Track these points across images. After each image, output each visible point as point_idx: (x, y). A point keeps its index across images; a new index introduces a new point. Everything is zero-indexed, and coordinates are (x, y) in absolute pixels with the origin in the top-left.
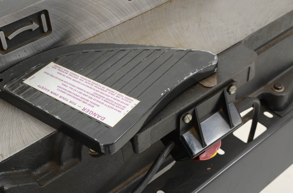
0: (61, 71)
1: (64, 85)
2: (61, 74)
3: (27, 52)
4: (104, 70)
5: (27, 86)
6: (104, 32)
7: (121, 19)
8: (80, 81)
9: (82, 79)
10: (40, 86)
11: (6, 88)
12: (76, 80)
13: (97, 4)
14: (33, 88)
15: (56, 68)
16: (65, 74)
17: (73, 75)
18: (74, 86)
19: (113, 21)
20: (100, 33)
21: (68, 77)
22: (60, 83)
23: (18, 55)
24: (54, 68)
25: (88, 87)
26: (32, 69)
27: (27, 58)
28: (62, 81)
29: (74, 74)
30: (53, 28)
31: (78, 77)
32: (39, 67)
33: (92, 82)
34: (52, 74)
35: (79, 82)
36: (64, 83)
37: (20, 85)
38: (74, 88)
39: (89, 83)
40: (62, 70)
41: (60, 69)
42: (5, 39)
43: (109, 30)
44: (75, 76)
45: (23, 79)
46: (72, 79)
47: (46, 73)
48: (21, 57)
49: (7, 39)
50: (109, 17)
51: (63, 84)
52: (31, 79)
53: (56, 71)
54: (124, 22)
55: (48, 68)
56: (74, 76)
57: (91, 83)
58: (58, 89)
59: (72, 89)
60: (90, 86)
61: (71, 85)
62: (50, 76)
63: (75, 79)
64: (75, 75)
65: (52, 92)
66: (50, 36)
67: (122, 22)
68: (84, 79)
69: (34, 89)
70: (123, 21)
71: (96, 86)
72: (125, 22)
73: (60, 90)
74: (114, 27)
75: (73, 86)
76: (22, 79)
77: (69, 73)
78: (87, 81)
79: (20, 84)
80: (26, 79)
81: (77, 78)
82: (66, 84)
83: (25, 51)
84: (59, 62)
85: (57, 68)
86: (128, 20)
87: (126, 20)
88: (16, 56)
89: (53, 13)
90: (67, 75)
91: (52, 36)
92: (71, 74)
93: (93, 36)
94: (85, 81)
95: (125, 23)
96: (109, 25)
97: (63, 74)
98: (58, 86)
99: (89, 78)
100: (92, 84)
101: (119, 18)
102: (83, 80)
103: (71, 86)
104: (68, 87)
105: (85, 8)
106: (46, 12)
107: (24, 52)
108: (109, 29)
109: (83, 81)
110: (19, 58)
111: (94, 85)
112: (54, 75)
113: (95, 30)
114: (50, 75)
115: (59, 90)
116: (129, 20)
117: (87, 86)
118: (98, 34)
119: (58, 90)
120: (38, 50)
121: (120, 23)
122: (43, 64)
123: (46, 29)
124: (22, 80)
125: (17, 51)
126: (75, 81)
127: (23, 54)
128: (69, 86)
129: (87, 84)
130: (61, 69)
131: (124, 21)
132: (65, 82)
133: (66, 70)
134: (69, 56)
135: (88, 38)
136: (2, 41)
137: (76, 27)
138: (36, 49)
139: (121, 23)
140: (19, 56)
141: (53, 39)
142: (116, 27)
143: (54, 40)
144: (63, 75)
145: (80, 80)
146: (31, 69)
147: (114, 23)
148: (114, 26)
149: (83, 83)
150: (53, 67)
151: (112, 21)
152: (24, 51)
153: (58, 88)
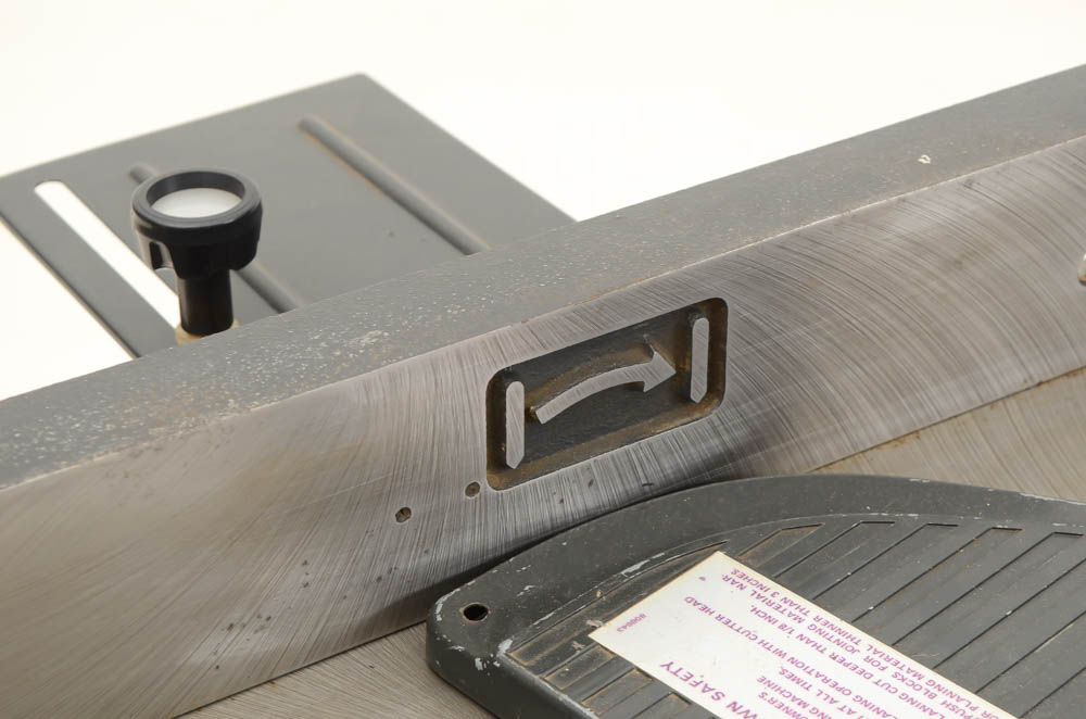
0: (770, 604)
1: (792, 677)
2: (771, 620)
3: (597, 488)
4: (981, 626)
5: (612, 657)
6: (943, 421)
7: (1031, 370)
8: (868, 668)
9: (876, 657)
10: (673, 668)
11: (511, 654)
12: (849, 657)
13: (942, 290)
14: (639, 670)
15: (742, 587)
16: (790, 622)
17: (826, 629)
18: (842, 690)
19: (994, 375)
20: (923, 429)
21: (808, 641)
22: (772, 667)
23: (556, 499)
24: (734, 582)
25: (913, 702)
26: (623, 573)
27: (591, 517)
28: (781, 654)
29: (832, 627)
30: (730, 387)
31: (856, 647)
32: (659, 568)
33: (931, 682)
34: (727, 615)
35: (863, 672)
36: (792, 668)
37: (574, 651)
38: (844, 700)
39: (913, 685)
40: (773, 600)
41: (762, 593)
42: (523, 416)
43: (968, 416)
44: (843, 639)
45: (590, 623)
46: (828, 652)
47: (696, 603)
48: (570, 508)
49: (530, 417)
50: (978, 351)
51: (783, 672)
52: (625, 627)
53: (745, 599)
54: (1040, 384)
55: (702, 579)
56: (837, 636)
57: (922, 682)
58: (763, 695)
59: (833, 701)
60: (919, 696)
61: (826, 680)
62: (719, 624)
63: (840, 652)
64: (840, 632)
65: (735, 703)
66: (711, 423)
67: (1030, 384)
68: (888, 659)
69: (644, 677)
70: (1037, 381)
71: (953, 701)
72: (1048, 381)
73: (772, 701)
74: (992, 404)
75: (835, 685)
76: (581, 617)
77: (809, 620)
78: (903, 673)
79: (576, 645)
80: (604, 622)
81: (853, 651)
82: (799, 673)
83: (590, 484)
84: (752, 558)
85: (750, 588)
86: (1058, 373)
87: (1050, 376)
88: (548, 501)
89: (746, 314)
90: (800, 628)
91: (717, 423)
92: (819, 625)
93: (890, 438)
94: (892, 670)
95: (1044, 387)
96: (973, 394)
97: (782, 619)
98: (762, 680)
99: (909, 655)
100: (933, 690)
101: (1022, 363)
102: (884, 664)
103: (826, 688)
104: (814, 690)
105: (886, 303)
106: (716, 310)
107: (585, 486)
108: (970, 411)
109: (884, 669)
110: (558, 511)
111: (941, 697)
112: (738, 621)
113: (908, 408)
114: (719, 618)
115: (768, 698)
116: (1067, 375)
117: (904, 697)
118: (917, 432)
119: (760, 700)
120: (644, 481)
121: (1025, 387)
122: (676, 559)
123: (699, 388)
124: (583, 625)
125: (559, 480)
126: (842, 661)
127: (582, 494)
128: (817, 684)
129: (903, 688)
130: (767, 595)
131: (1044, 379)
132: (792, 660)
133: (792, 604)
134: (797, 531)
135: (869, 445)
136: (507, 425)
137: (830, 387)
138: (638, 479)
139: (1028, 389)
140: (562, 501)
141: (718, 434)
142: (1000, 403)
143: (724, 443)
144: (783, 627)
145: (868, 659)
146: (623, 578)
147: (995, 385)
148: (994, 398)
149: (886, 677)
150: (726, 579)
151: (986, 371)
152: (588, 481)
153: (762, 688)
